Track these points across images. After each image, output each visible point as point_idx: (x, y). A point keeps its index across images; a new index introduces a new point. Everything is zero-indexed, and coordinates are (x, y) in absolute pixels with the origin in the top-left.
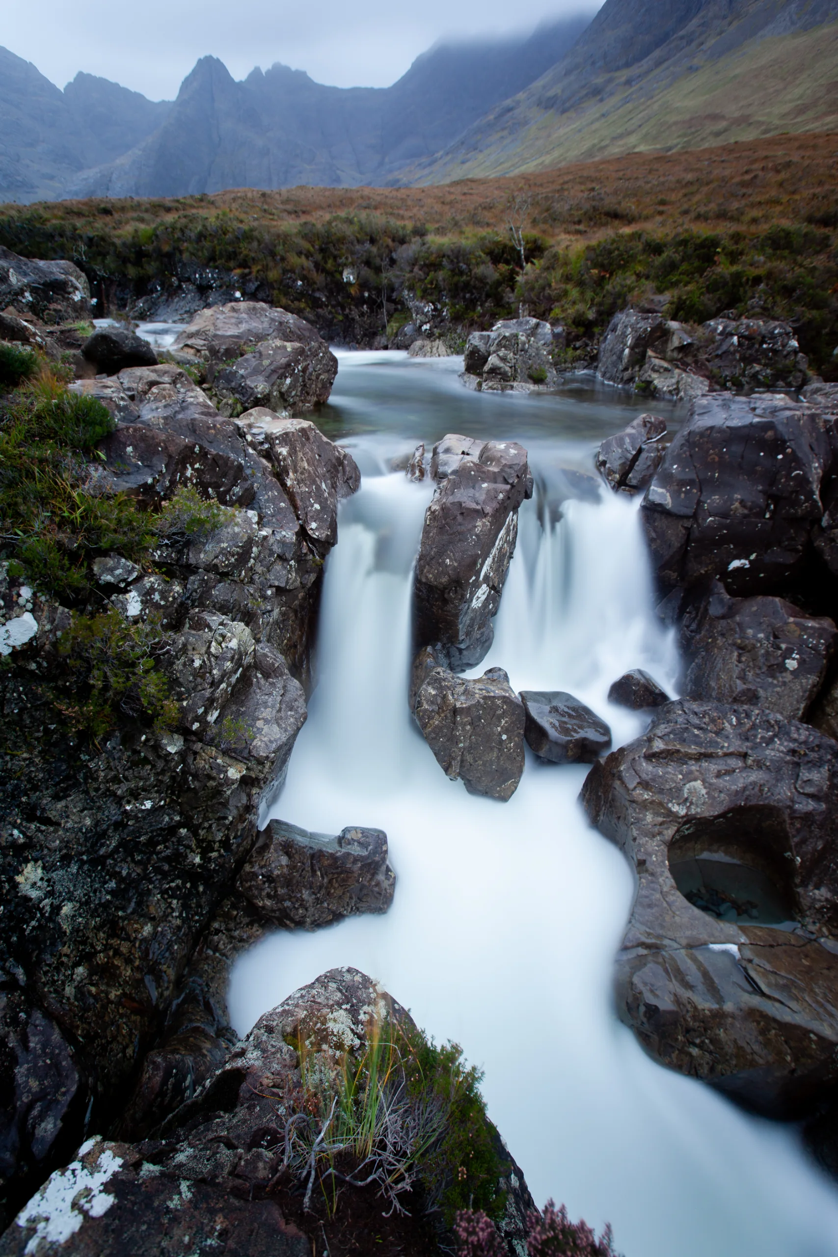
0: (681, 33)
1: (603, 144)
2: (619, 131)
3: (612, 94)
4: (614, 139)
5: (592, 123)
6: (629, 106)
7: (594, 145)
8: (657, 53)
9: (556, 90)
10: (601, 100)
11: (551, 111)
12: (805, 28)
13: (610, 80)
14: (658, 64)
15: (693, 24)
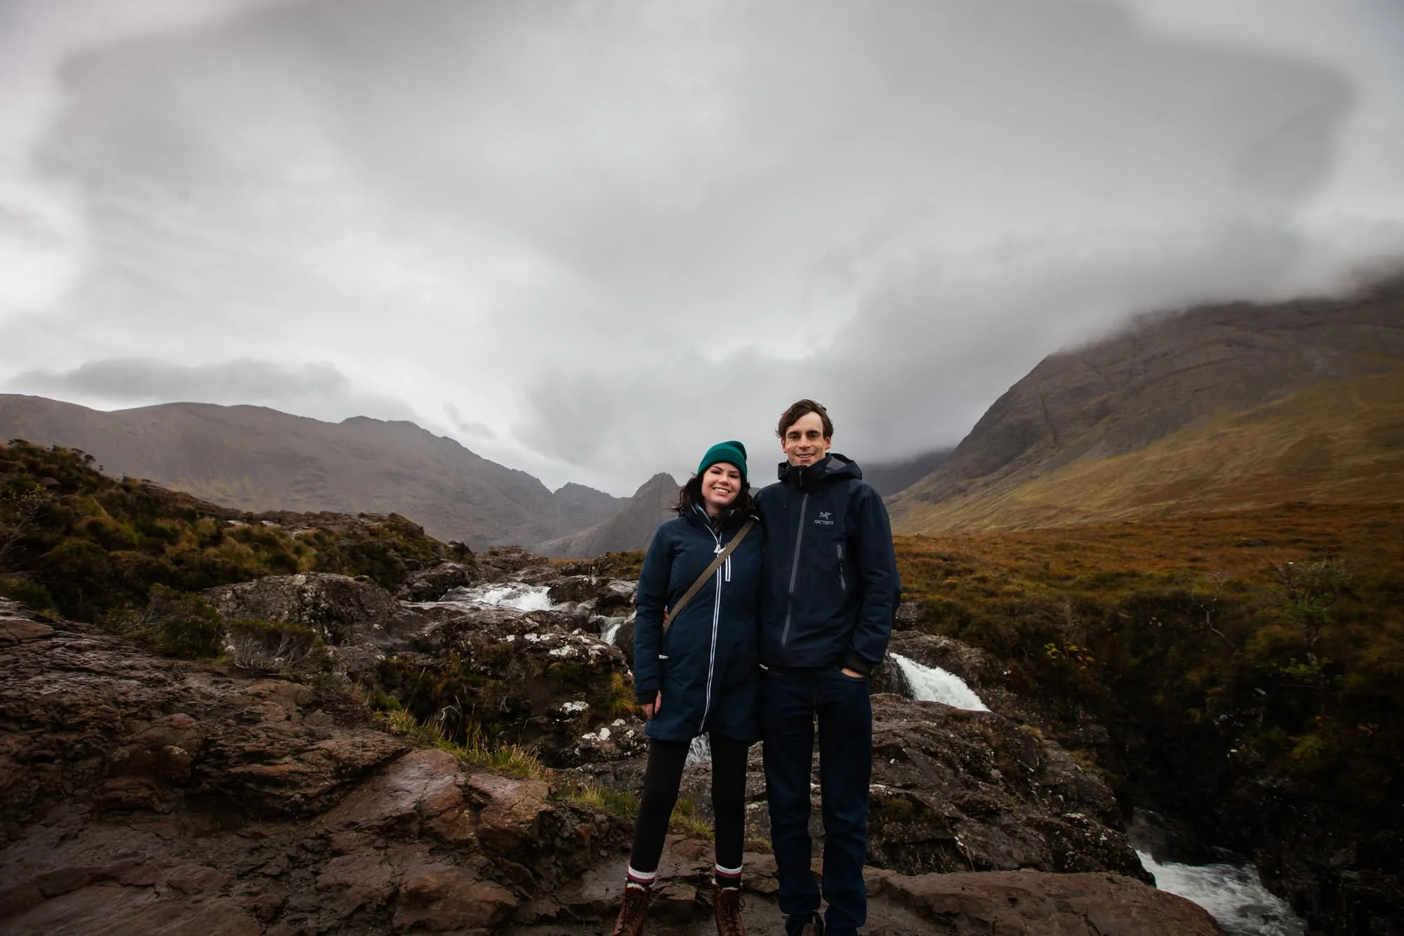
0: (1022, 456)
1: (964, 524)
2: (977, 516)
3: (973, 492)
4: (972, 521)
5: (957, 510)
6: (985, 500)
7: (956, 525)
8: (1005, 468)
9: (930, 489)
10: (966, 496)
11: (927, 503)
12: (1117, 453)
13: (971, 484)
14: (1007, 474)
15: (1030, 451)
